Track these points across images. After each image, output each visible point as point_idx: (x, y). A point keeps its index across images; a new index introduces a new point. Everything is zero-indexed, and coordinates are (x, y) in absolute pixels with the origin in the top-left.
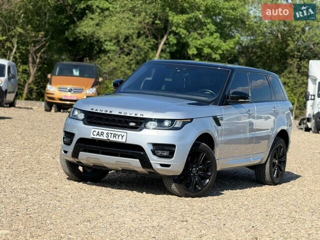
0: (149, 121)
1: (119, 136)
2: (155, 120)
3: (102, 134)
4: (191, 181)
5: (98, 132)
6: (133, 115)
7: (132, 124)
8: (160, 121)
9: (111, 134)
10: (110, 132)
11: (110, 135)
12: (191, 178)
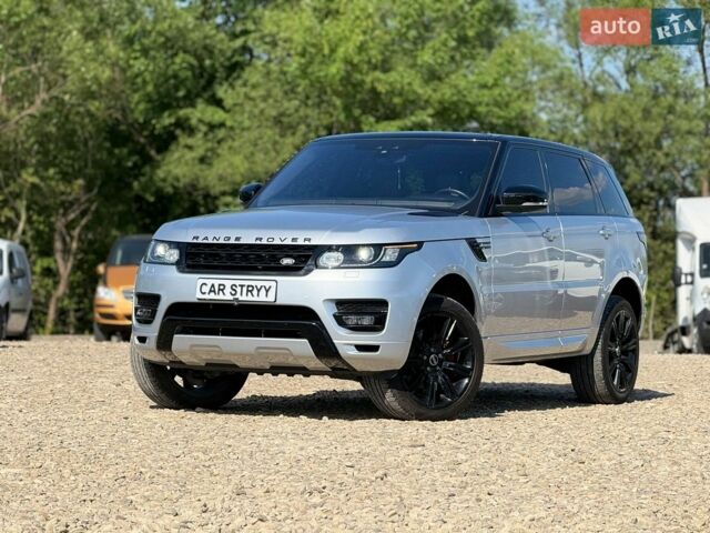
0: (324, 252)
1: (259, 291)
2: (337, 248)
3: (222, 289)
4: (426, 384)
5: (213, 286)
6: (288, 242)
7: (287, 261)
8: (349, 251)
9: (242, 286)
10: (238, 283)
11: (239, 289)
12: (427, 378)
